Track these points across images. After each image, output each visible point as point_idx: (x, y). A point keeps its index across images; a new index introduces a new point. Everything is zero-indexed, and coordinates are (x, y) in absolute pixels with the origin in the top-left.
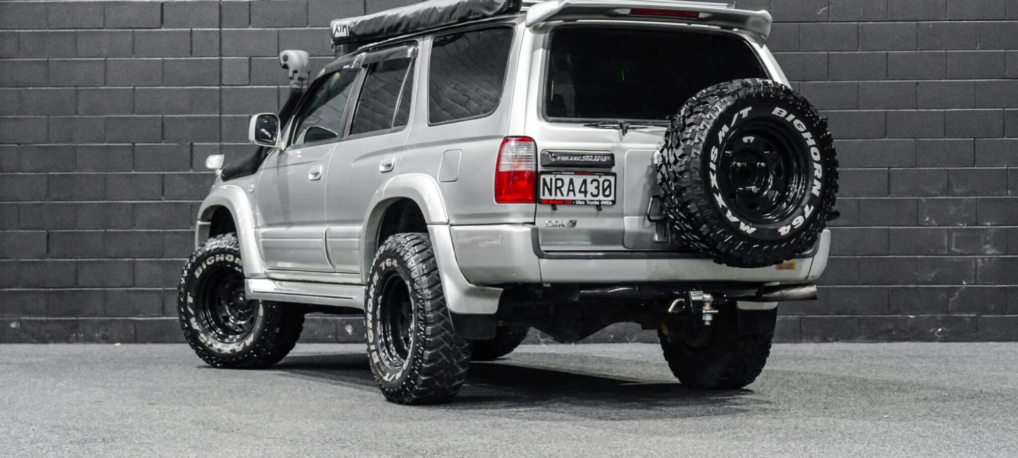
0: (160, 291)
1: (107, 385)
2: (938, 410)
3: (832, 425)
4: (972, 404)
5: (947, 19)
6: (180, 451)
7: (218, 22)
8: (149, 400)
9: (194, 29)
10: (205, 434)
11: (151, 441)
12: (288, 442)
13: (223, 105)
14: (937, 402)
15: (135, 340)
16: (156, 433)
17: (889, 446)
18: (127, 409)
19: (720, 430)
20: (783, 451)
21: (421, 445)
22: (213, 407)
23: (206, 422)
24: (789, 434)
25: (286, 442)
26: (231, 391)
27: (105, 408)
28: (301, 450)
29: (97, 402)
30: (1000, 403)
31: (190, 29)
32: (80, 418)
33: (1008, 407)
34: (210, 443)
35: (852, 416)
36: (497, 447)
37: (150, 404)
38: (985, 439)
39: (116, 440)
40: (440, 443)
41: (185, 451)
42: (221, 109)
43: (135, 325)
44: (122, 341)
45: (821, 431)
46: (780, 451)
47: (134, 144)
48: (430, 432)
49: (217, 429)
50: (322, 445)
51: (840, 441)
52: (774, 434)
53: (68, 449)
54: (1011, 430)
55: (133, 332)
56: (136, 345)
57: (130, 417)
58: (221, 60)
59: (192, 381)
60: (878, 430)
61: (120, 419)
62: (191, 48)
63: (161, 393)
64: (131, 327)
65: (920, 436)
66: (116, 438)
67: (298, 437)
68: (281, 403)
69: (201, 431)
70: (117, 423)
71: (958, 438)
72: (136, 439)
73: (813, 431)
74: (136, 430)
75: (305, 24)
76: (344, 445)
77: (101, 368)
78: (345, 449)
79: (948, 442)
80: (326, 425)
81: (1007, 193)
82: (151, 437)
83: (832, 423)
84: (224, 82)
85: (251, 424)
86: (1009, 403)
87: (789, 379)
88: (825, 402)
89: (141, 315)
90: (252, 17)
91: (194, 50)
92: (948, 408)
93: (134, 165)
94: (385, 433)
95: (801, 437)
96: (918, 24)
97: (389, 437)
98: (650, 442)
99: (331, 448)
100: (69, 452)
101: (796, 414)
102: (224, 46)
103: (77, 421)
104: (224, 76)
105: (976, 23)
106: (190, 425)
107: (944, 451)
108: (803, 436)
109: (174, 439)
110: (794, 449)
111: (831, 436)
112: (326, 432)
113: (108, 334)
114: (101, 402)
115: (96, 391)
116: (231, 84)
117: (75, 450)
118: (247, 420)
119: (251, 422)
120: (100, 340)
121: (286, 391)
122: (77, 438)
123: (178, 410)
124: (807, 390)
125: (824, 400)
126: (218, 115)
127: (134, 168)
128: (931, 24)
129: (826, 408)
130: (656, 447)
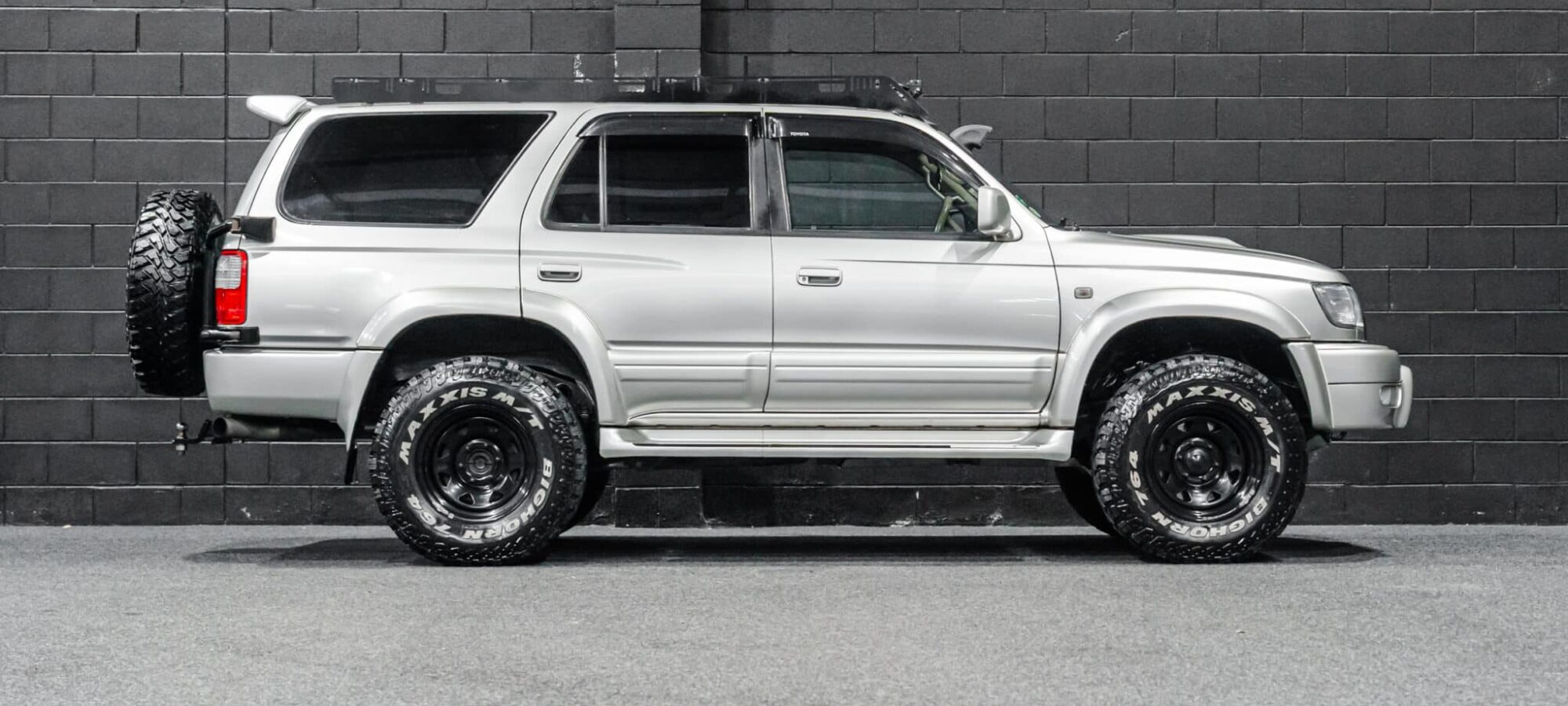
0: (132, 445)
1: (59, 586)
2: (1313, 622)
3: (1160, 644)
4: (1358, 613)
5: (1304, 50)
6: (185, 685)
7: (222, 43)
8: (127, 608)
9: (185, 54)
10: (221, 660)
11: (138, 670)
12: (349, 671)
13: (230, 167)
14: (1308, 611)
15: (94, 521)
16: (143, 658)
17: (1252, 675)
18: (94, 622)
19: (996, 651)
20: (1095, 681)
21: (552, 675)
22: (226, 619)
23: (219, 642)
24: (1101, 657)
25: (345, 671)
26: (250, 595)
27: (60, 621)
28: (370, 683)
29: (47, 611)
30: (1401, 613)
31: (179, 54)
32: (24, 635)
33: (1413, 617)
34: (229, 673)
35: (1187, 631)
36: (667, 678)
37: (128, 614)
38: (1390, 664)
39: (83, 668)
40: (579, 672)
41: (193, 683)
42: (226, 173)
43: (93, 498)
44: (74, 523)
45: (1146, 653)
46: (1092, 683)
47: (93, 225)
48: (563, 656)
49: (237, 652)
50: (402, 675)
51: (1178, 667)
52: (1078, 658)
53: (10, 682)
54: (1425, 652)
55: (90, 508)
56: (97, 527)
57: (101, 633)
58: (226, 100)
59: (189, 581)
60: (1230, 651)
61: (86, 637)
62: (182, 82)
63: (144, 598)
64: (88, 500)
65: (1293, 661)
66: (83, 665)
67: (363, 663)
68: (328, 612)
69: (212, 654)
70: (80, 643)
71: (1350, 662)
72: (115, 667)
73: (1134, 652)
74: (113, 653)
75: (355, 49)
76: (434, 675)
77: (45, 561)
78: (438, 681)
79: (1337, 669)
80: (402, 646)
81: (1389, 306)
82: (138, 664)
83: (1160, 641)
84: (231, 133)
85: (288, 645)
86: (1413, 613)
87: (1083, 577)
88: (1143, 611)
89: (103, 483)
90: (274, 36)
91: (186, 85)
92: (1325, 619)
93: (93, 255)
94: (494, 657)
95: (1119, 663)
96: (1260, 57)
97: (501, 662)
98: (896, 670)
99: (416, 678)
100: (13, 685)
101: (1105, 629)
102: (231, 78)
103: (20, 638)
104: (231, 125)
105: (1345, 57)
106: (194, 645)
107: (1334, 681)
108: (1121, 660)
109: (173, 666)
110: (1111, 680)
111: (1161, 661)
112: (403, 657)
113: (53, 510)
114: (52, 611)
115: (43, 595)
116: (242, 136)
117: (22, 684)
118: (281, 638)
119: (287, 640)
120: (40, 520)
121: (334, 595)
122: (24, 666)
123: (173, 624)
124: (1113, 594)
125: (1141, 608)
126: (222, 183)
127: (93, 261)
128: (1280, 57)
129: (1146, 620)
130: (905, 677)
